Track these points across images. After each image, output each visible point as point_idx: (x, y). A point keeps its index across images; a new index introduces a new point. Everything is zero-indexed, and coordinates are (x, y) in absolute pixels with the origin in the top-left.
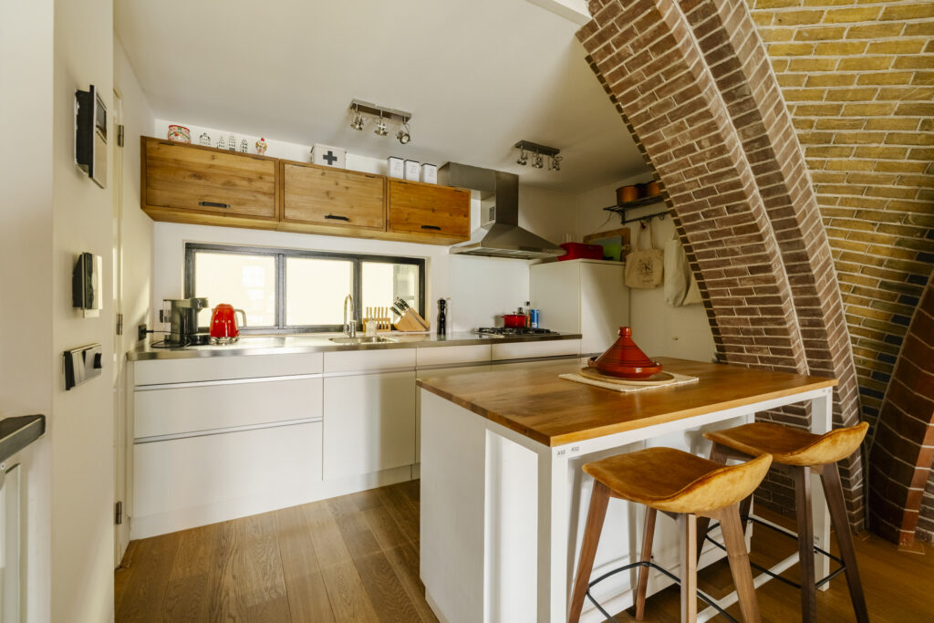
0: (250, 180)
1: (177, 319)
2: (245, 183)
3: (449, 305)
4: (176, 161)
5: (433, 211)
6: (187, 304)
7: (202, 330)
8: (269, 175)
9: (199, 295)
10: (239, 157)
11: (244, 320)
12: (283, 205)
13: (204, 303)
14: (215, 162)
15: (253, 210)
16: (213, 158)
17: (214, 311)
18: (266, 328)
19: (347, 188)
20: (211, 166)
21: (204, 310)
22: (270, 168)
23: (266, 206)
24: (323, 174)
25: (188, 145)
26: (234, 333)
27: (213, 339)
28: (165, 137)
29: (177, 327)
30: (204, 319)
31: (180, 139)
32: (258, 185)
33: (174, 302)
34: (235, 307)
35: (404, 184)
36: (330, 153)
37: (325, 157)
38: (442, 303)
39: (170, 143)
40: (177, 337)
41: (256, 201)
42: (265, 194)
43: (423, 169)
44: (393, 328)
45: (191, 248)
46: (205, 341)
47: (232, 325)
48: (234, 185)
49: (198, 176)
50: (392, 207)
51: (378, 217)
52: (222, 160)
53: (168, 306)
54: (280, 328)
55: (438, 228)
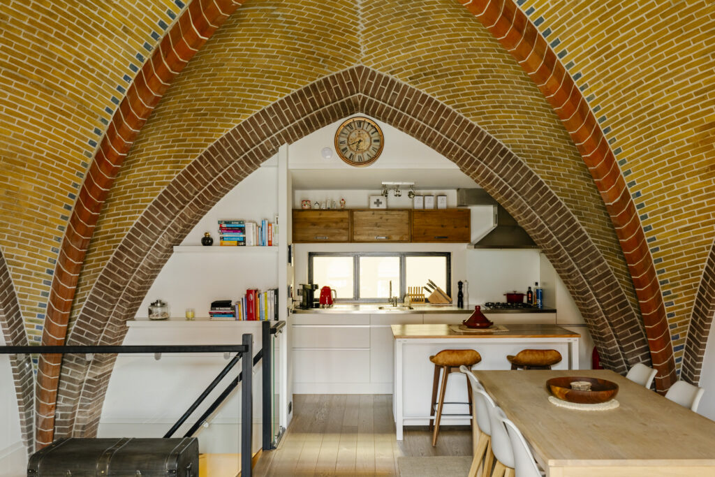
0: (336, 223)
1: (305, 294)
2: (334, 225)
3: (465, 286)
4: (305, 219)
5: (442, 226)
6: (310, 288)
7: (316, 300)
8: (346, 218)
9: (315, 283)
10: (332, 212)
11: (336, 294)
12: (353, 233)
13: (317, 287)
14: (321, 216)
15: (339, 238)
16: (320, 214)
17: (322, 290)
18: (348, 299)
19: (387, 220)
20: (319, 219)
21: (317, 290)
22: (346, 215)
23: (344, 235)
24: (373, 214)
25: (310, 210)
26: (331, 302)
27: (321, 305)
28: (300, 208)
29: (305, 298)
30: (317, 294)
31: (307, 207)
32: (341, 224)
33: (304, 286)
34: (331, 288)
35: (424, 212)
36: (378, 200)
37: (375, 203)
38: (460, 284)
39: (303, 210)
40: (305, 304)
41: (340, 233)
42: (344, 229)
43: (437, 199)
44: (427, 301)
45: (311, 255)
46: (317, 306)
47: (330, 298)
48: (330, 227)
49: (314, 224)
50: (415, 227)
51: (406, 235)
52: (324, 215)
53: (301, 287)
54: (356, 299)
55: (446, 237)
